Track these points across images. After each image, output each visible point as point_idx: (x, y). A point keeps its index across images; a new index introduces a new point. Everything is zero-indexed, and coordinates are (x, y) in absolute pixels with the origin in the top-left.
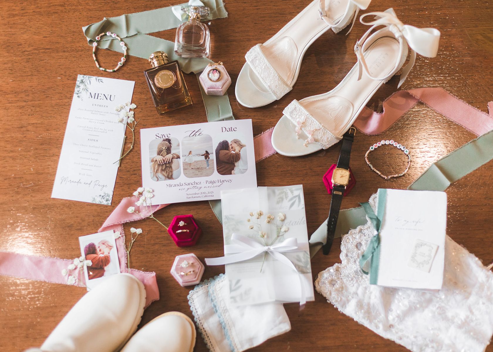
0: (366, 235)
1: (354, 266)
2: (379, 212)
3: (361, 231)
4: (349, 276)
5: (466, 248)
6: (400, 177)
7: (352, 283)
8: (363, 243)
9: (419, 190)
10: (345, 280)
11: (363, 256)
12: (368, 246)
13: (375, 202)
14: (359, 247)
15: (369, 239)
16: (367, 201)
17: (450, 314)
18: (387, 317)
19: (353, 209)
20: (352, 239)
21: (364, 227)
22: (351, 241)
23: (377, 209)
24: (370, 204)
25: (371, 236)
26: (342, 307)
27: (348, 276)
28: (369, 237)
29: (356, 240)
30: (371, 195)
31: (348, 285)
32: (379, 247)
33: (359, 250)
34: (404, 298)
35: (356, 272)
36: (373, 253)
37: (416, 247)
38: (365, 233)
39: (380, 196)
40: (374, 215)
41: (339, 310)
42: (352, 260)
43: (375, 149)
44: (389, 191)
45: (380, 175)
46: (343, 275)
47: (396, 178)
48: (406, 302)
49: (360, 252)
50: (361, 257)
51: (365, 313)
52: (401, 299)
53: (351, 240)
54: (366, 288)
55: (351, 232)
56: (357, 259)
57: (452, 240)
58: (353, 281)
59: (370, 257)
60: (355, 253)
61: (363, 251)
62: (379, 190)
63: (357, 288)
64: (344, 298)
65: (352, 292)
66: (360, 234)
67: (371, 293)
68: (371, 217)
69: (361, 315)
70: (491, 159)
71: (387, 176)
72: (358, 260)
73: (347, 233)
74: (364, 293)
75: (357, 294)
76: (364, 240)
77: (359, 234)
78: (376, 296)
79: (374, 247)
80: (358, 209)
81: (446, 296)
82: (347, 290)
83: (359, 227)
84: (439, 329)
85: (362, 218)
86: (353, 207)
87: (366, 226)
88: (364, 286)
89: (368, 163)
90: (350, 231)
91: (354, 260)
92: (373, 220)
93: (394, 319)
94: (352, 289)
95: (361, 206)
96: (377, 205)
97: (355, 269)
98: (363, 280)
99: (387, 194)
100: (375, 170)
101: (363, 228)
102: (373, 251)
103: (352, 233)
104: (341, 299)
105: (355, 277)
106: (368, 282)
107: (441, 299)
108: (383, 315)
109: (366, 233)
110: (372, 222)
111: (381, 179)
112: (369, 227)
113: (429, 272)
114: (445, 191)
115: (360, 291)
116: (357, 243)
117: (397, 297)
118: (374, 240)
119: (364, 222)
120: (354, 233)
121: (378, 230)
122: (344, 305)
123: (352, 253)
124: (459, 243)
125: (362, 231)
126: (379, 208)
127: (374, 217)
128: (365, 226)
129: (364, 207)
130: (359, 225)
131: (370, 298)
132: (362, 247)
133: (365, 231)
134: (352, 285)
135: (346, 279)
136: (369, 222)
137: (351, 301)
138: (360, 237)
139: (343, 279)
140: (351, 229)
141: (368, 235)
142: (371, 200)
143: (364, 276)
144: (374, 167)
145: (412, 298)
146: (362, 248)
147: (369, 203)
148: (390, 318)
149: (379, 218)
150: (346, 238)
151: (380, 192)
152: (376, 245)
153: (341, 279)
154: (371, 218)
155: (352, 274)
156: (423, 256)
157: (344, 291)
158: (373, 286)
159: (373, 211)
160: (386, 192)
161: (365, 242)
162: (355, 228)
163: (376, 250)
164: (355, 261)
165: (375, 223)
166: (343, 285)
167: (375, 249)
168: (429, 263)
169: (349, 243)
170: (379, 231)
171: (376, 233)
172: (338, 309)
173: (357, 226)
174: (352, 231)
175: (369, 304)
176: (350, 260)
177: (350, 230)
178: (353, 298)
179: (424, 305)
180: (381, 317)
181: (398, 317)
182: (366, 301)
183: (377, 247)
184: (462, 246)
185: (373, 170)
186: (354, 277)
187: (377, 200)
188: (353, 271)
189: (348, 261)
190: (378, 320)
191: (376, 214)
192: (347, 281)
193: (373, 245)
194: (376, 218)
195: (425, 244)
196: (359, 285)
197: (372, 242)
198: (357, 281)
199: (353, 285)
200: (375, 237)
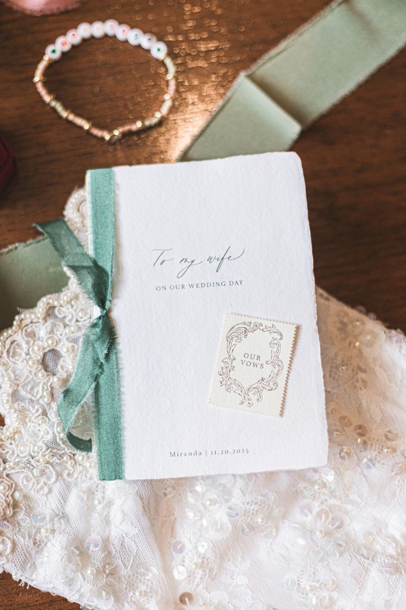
0: (70, 321)
1: (44, 427)
2: (97, 246)
3: (50, 312)
4: (33, 462)
5: (372, 315)
6: (151, 128)
7: (45, 484)
8: (63, 348)
9: (216, 158)
10: (19, 479)
11: (67, 393)
12: (78, 358)
13: (83, 216)
14: (51, 364)
15: (80, 334)
16: (59, 215)
17: (356, 528)
18: (167, 570)
19: (20, 246)
20: (27, 343)
21: (58, 299)
22: (25, 350)
23: (90, 237)
24: (68, 224)
25: (86, 322)
26: (23, 568)
27: (29, 462)
28: (79, 328)
29: (41, 343)
30: (68, 194)
31: (32, 493)
32: (113, 357)
33: (54, 375)
34: (213, 502)
35: (52, 446)
36: (96, 378)
37: (229, 339)
38: (65, 317)
39: (95, 192)
40: (85, 255)
41: (14, 577)
42: (34, 412)
43: (64, 54)
44: (120, 172)
45: (88, 132)
46: (12, 464)
47: (139, 132)
48: (221, 514)
49: (55, 379)
50: (60, 396)
51: (99, 572)
52: (204, 505)
53: (24, 346)
54: (91, 493)
55: (22, 320)
56: (49, 404)
57: (331, 298)
58: (49, 478)
59: (90, 392)
60: (41, 385)
61: (65, 376)
62: (89, 175)
63: (64, 498)
64: (22, 541)
65: (48, 513)
66: (50, 321)
67: (110, 504)
68: (77, 264)
69: (87, 588)
70: (399, 45)
71: (110, 131)
72: (54, 406)
73: (11, 325)
74: (89, 509)
75: (64, 516)
76: (64, 340)
77: (46, 321)
78: (124, 514)
79: (98, 359)
80: (35, 245)
81: (339, 474)
82: (30, 509)
83: (44, 299)
84: (337, 587)
85: (51, 270)
86: (20, 241)
87: (65, 295)
88: (85, 486)
89: (47, 98)
90: (17, 318)
91: (40, 411)
92: (85, 272)
93: (191, 575)
94: (46, 504)
95: (41, 234)
96: (89, 222)
97: (49, 437)
98: (80, 468)
99: (118, 185)
100: (71, 117)
101: (56, 303)
102: (97, 371)
103: (24, 324)
104: (14, 544)
105: (51, 464)
106: (94, 472)
107: (324, 485)
108: (155, 571)
109: (70, 317)
110: (81, 282)
111: (94, 142)
112: (76, 297)
113: (281, 415)
114: (291, 149)
115: (73, 506)
116: (45, 355)
117: (191, 499)
118: (93, 337)
119: (58, 285)
120: (32, 322)
121: (102, 302)
122: (27, 561)
123: (32, 389)
124: (352, 303)
125: (56, 311)
126: (96, 233)
127: (85, 264)
128: (62, 295)
129: (51, 236)
130: (44, 295)
131: (107, 521)
132: (61, 362)
133: (64, 309)
134: (46, 489)
135: (22, 476)
136: (73, 281)
137: (49, 544)
138: (52, 332)
139: (14, 477)
140: (21, 310)
141: (74, 320)
142: (70, 212)
143: (80, 455)
144: (66, 107)
145: (238, 499)
146: (62, 367)
147: (65, 223)
148: (179, 573)
149: (100, 264)
150: (8, 342)
151: (94, 180)
152: (102, 352)
153: (8, 475)
154: (75, 269)
155: (39, 457)
156: (255, 365)
157: (21, 516)
158: (111, 485)
159: (79, 245)
160: (111, 178)
161: (70, 344)
162: (32, 305)
163: (105, 367)
164: (45, 413)
165: (89, 281)
166: (17, 495)
167: (101, 366)
168: (276, 384)
169: (20, 355)
170: (108, 304)
171: (97, 312)
172: (10, 575)
173: (39, 299)
174: (26, 316)
175: (106, 543)
176: (29, 410)
177: (18, 313)
178: (53, 531)
179: (276, 512)
180: (150, 576)
181: (203, 564)
182: (95, 537)
183: (107, 356)
184: (360, 312)
185: (67, 120)
186: (48, 462)
187: (88, 208)
188: (40, 444)
189: (23, 415)
190: (143, 588)
191: (91, 252)
192: (28, 481)
193: (95, 352)
194: (91, 264)
195: (257, 326)
196: (68, 487)
197: (87, 342)
198: (59, 475)
199: (50, 491)
200: (94, 326)
